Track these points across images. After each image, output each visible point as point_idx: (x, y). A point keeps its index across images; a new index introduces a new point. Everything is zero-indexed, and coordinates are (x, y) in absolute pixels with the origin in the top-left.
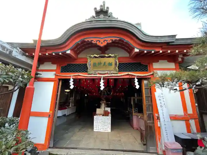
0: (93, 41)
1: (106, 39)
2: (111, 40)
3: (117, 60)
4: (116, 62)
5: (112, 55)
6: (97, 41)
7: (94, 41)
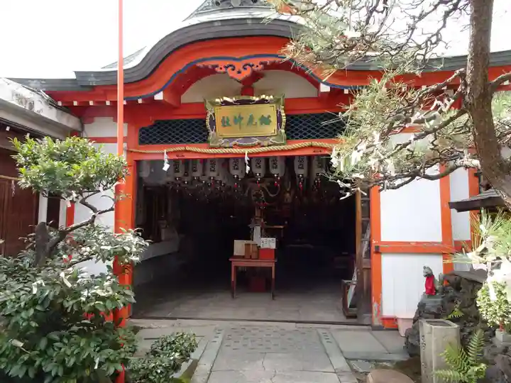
0: (217, 66)
1: (251, 61)
2: (261, 63)
3: (282, 111)
4: (280, 115)
5: (267, 98)
6: (227, 67)
7: (220, 66)
